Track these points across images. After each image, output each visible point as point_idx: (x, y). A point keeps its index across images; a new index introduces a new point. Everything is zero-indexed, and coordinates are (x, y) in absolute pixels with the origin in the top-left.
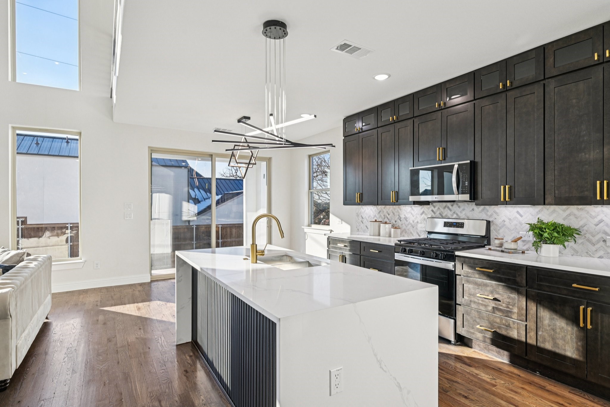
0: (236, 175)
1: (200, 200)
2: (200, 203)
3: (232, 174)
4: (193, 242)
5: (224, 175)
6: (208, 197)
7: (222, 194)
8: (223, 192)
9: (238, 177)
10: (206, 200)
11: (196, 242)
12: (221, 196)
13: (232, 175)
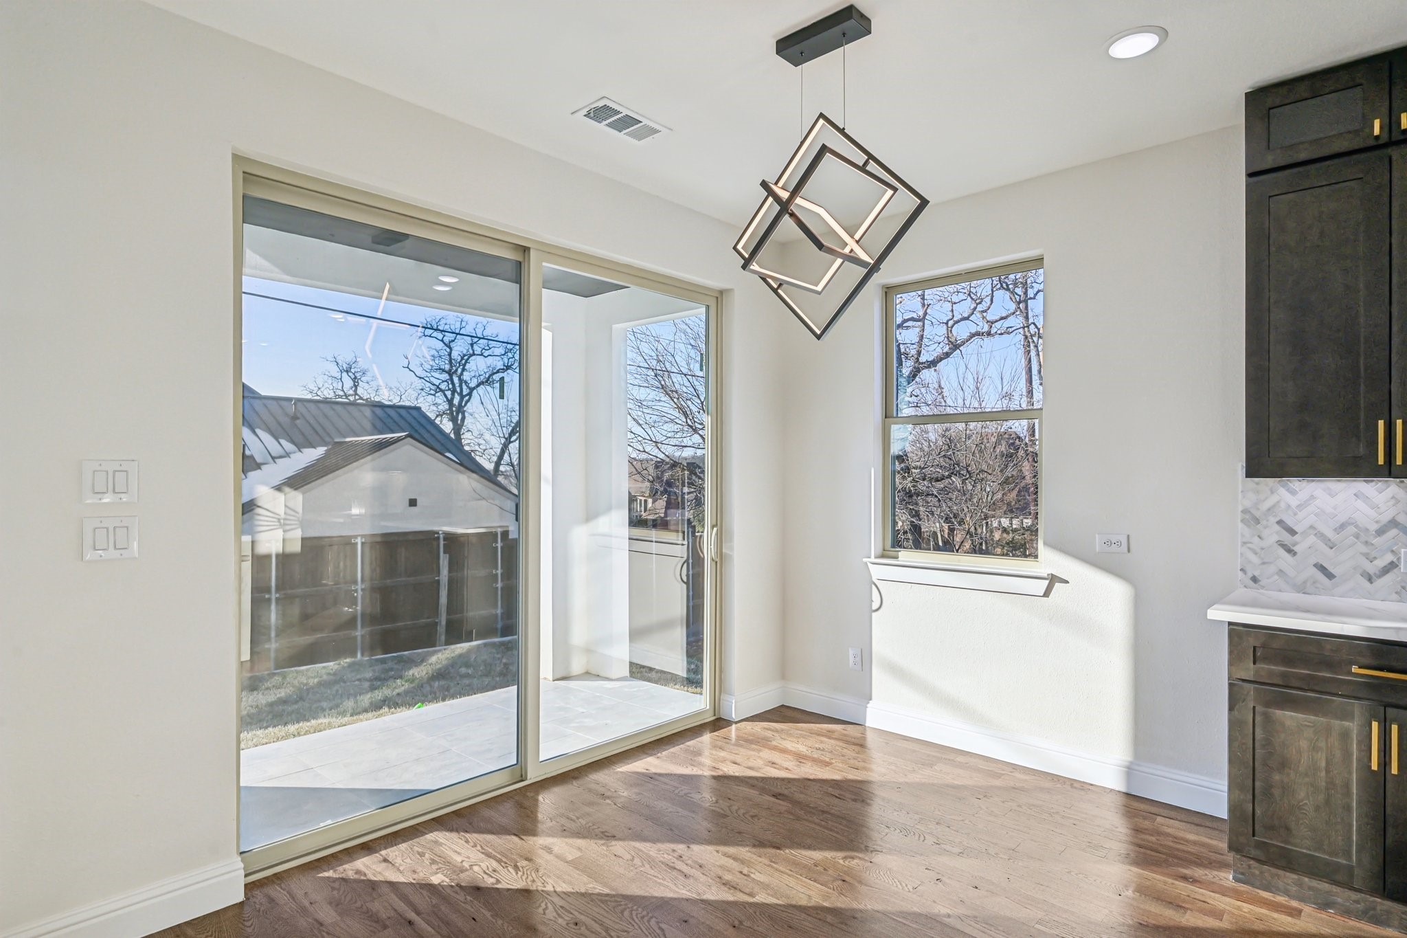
0: (356, 394)
1: (259, 460)
2: (260, 469)
3: (343, 391)
4: (267, 596)
5: (319, 393)
6: (282, 452)
7: (325, 444)
8: (327, 439)
9: (361, 398)
10: (277, 460)
11: (278, 595)
12: (326, 448)
13: (341, 393)
